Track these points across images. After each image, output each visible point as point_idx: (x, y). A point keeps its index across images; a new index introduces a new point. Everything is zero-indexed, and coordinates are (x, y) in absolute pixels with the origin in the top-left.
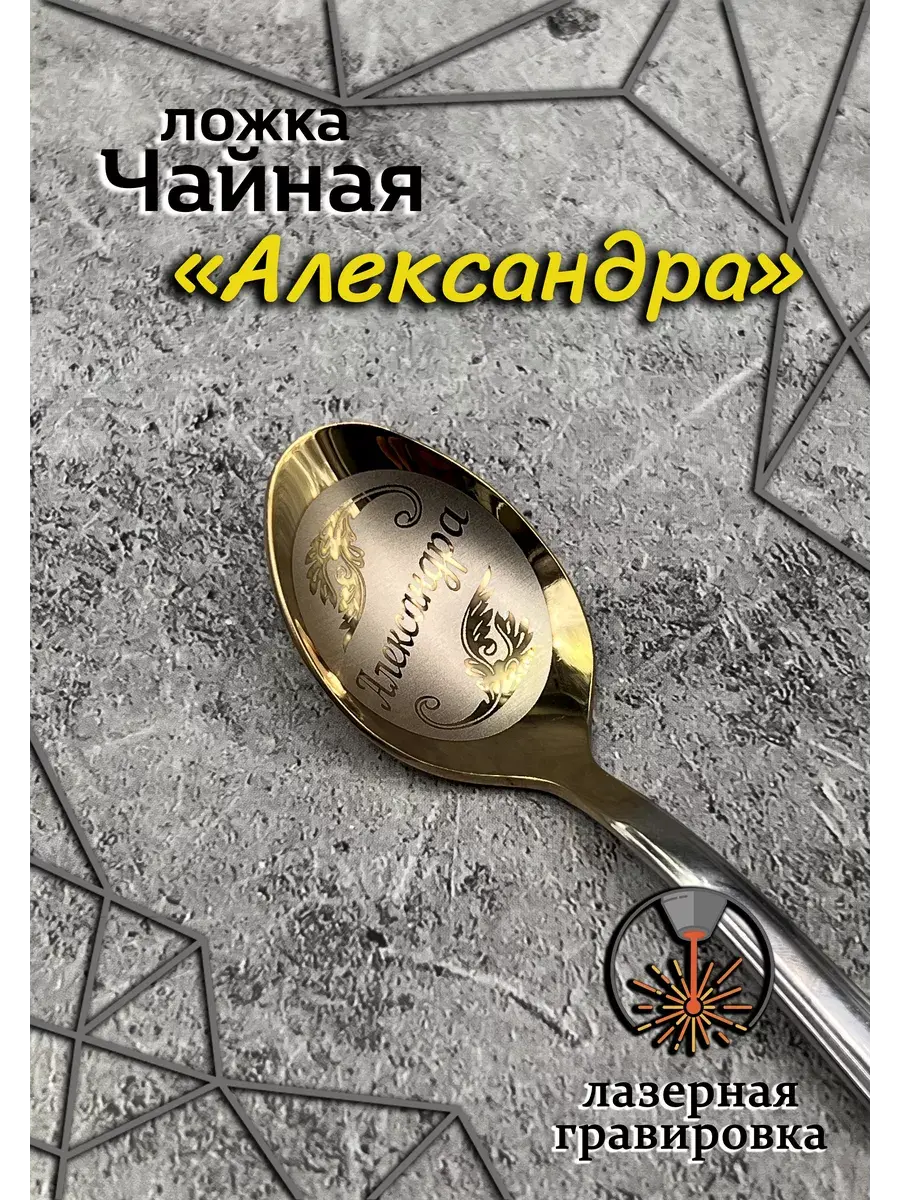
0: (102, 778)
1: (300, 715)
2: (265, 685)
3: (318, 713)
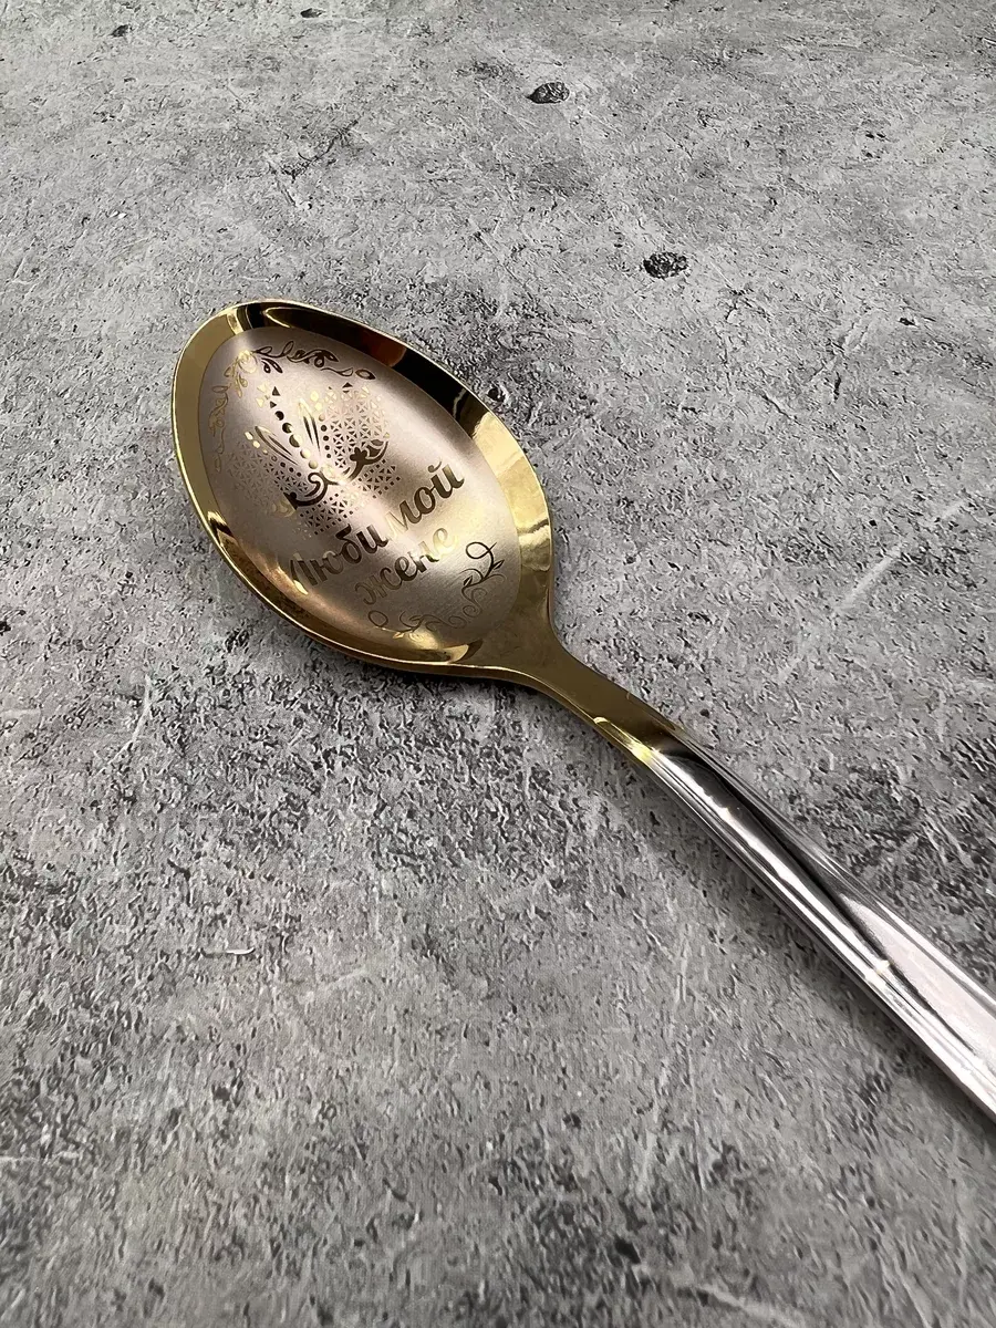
0: (318, 1032)
1: (510, 950)
2: (471, 915)
3: (528, 947)
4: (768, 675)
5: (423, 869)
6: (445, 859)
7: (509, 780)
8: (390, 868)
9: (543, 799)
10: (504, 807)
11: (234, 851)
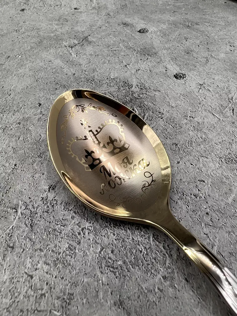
4: (225, 200)
5: (117, 273)
6: (125, 269)
7: (145, 238)
8: (105, 273)
9: (157, 245)
10: (144, 249)
11: (49, 267)
